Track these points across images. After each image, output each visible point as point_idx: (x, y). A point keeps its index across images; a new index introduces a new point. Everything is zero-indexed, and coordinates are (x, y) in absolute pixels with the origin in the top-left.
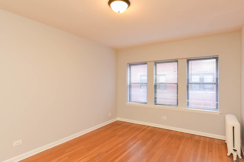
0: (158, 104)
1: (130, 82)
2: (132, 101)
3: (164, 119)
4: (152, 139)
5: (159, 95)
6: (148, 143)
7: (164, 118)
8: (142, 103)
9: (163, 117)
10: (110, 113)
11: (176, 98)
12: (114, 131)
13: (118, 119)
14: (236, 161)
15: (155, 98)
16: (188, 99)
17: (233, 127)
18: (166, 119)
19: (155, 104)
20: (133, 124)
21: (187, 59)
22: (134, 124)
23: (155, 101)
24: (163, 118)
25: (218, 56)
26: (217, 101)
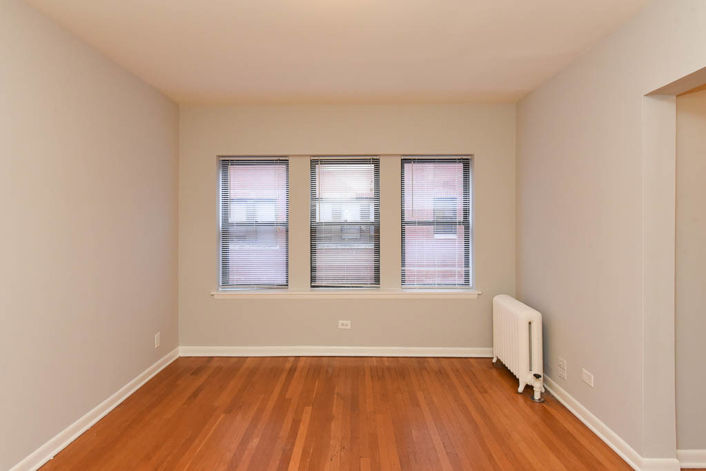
0: (322, 286)
1: (225, 219)
2: (230, 283)
3: (344, 327)
4: (335, 396)
5: (322, 260)
6: (334, 409)
7: (343, 325)
8: (271, 286)
9: (341, 322)
10: (157, 336)
11: (372, 264)
12: (195, 395)
13: (184, 351)
14: (539, 400)
15: (313, 269)
16: (403, 265)
17: (530, 323)
18: (349, 327)
19: (312, 287)
20: (245, 361)
21: (403, 158)
22: (248, 359)
23: (313, 279)
24: (340, 327)
25: (471, 155)
26: (467, 265)
